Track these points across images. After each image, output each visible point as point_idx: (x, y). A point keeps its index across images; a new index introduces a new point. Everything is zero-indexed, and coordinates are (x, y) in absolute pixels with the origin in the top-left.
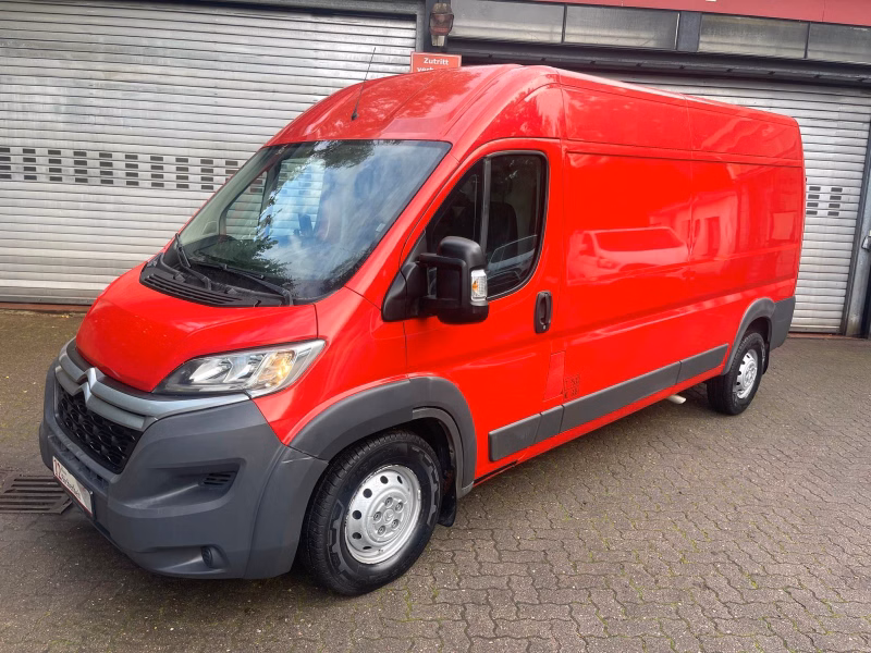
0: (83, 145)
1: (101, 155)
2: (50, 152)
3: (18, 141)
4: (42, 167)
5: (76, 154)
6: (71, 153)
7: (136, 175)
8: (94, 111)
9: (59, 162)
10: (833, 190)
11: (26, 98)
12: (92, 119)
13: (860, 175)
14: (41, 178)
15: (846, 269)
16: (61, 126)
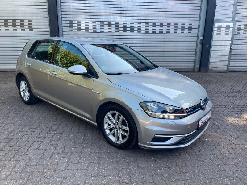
10: (189, 24)
13: (198, 19)
15: (195, 51)
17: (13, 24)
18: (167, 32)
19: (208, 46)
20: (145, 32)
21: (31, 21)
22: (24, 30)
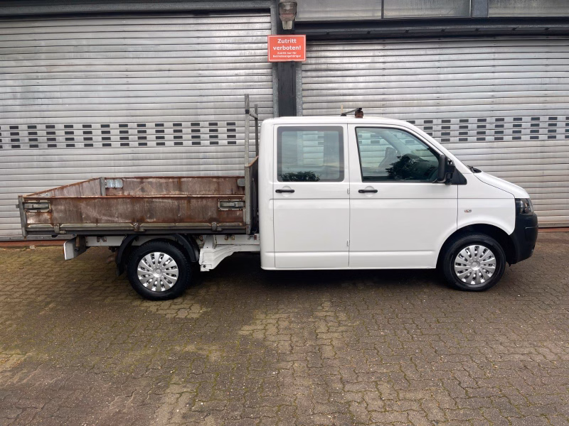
0: (33, 121)
1: (47, 127)
2: (11, 128)
5: (29, 127)
6: (25, 127)
7: (73, 139)
8: (41, 95)
9: (18, 134)
12: (40, 101)
14: (6, 147)
16: (18, 108)
17: (193, 131)
18: (549, 137)
20: (496, 139)
21: (234, 124)
22: (217, 143)
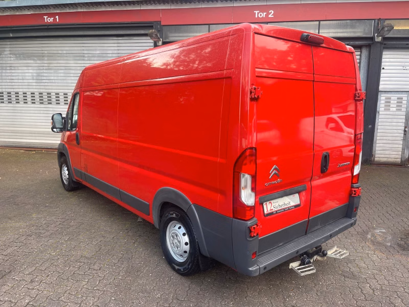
0: (42, 91)
1: (48, 94)
2: (31, 93)
3: (21, 90)
4: (29, 99)
5: (40, 94)
6: (38, 94)
7: (59, 100)
8: (45, 78)
9: (34, 97)
11: (23, 75)
12: (44, 81)
14: (29, 103)
16: (34, 84)
19: (370, 126)
